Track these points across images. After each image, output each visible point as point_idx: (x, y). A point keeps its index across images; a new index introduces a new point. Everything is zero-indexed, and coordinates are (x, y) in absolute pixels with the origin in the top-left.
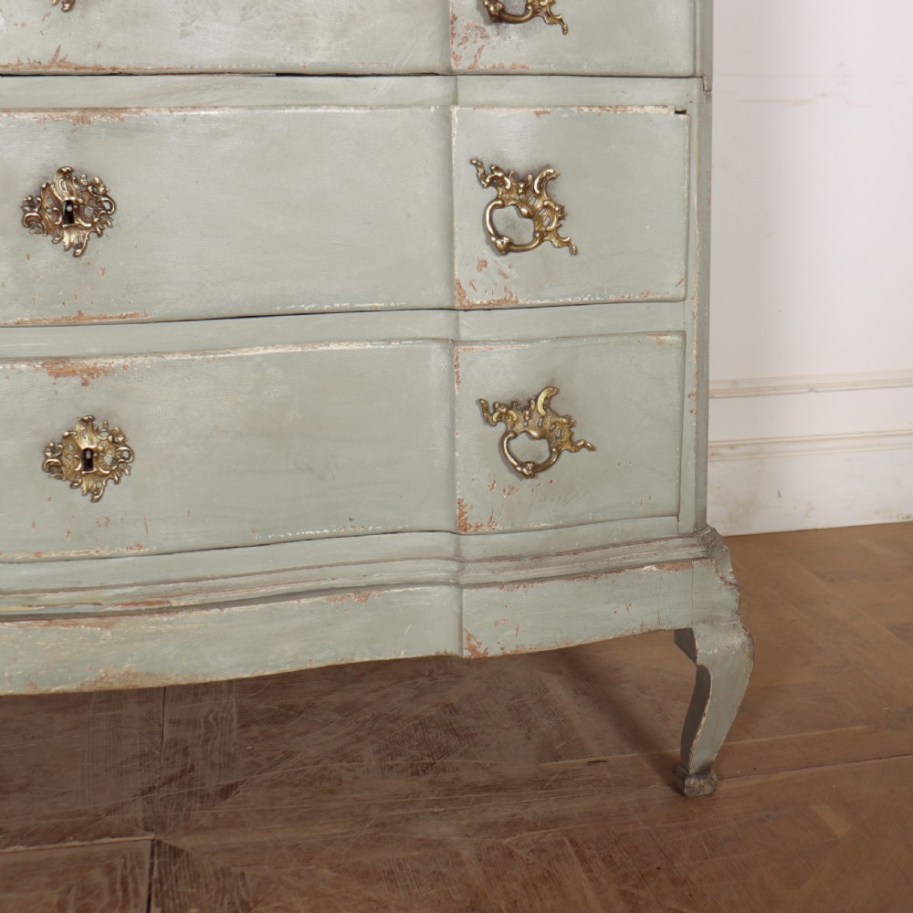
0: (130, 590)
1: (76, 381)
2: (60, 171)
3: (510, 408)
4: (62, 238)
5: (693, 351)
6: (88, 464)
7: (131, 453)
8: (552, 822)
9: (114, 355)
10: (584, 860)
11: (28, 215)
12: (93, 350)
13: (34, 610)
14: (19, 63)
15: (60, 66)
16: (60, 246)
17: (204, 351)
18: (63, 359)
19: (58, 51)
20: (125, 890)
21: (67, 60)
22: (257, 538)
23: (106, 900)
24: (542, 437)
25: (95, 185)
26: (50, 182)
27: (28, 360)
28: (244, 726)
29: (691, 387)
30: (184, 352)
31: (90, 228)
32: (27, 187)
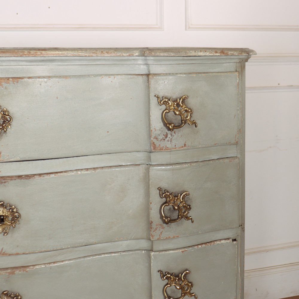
2: (3, 293)
15: (3, 255)
19: (2, 249)
21: (6, 253)
25: (17, 296)
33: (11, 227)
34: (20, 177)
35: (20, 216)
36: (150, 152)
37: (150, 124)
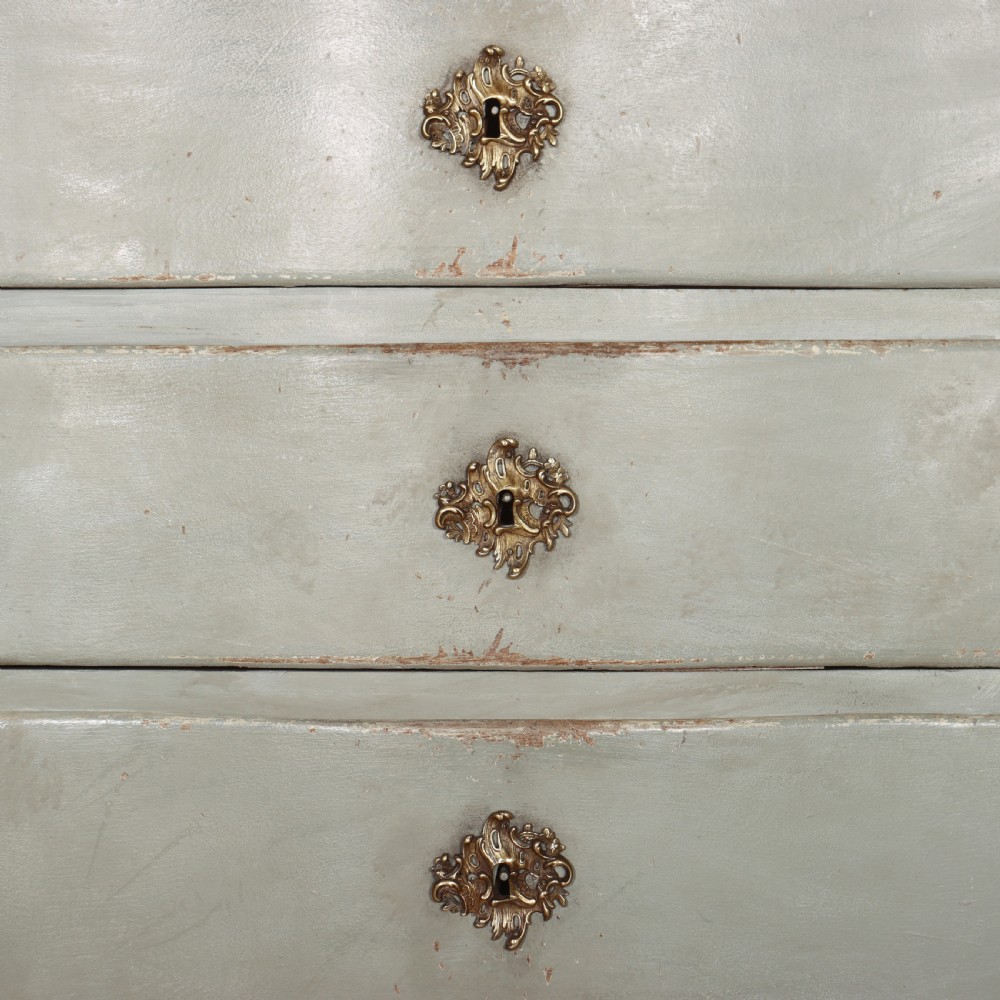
2: (492, 818)
4: (491, 919)
11: (441, 884)
14: (441, 654)
15: (500, 659)
16: (486, 932)
19: (499, 637)
21: (511, 650)
25: (544, 840)
26: (477, 834)
31: (532, 906)
32: (442, 840)
33: (540, 546)
35: (573, 499)
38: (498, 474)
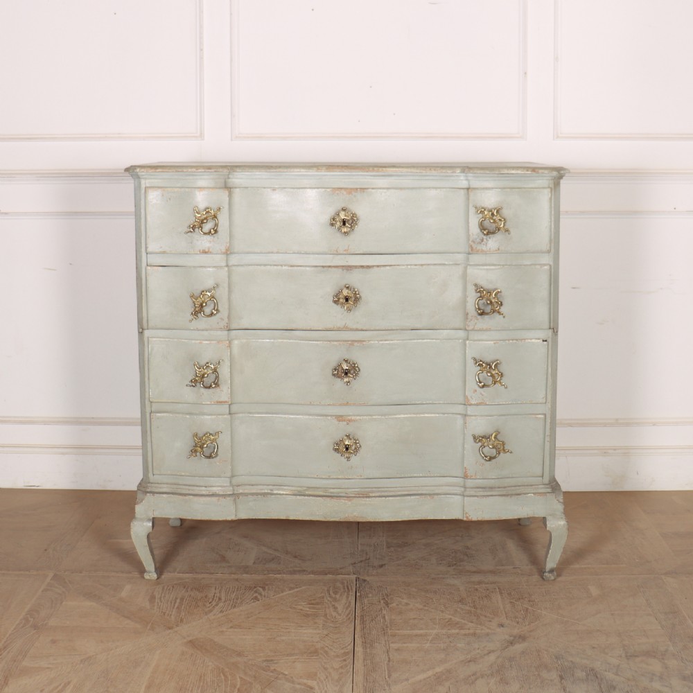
0: (356, 490)
1: (345, 423)
2: (344, 359)
3: (483, 438)
4: (344, 380)
5: (548, 421)
6: (347, 449)
7: (360, 446)
8: (494, 583)
9: (358, 415)
10: (501, 593)
11: (334, 373)
12: (351, 414)
13: (327, 494)
14: (334, 327)
15: (346, 328)
16: (343, 382)
17: (385, 415)
18: (342, 416)
19: (345, 325)
20: (348, 589)
21: (348, 327)
22: (398, 476)
23: (342, 590)
24: (493, 448)
25: (354, 364)
26: (341, 363)
27: (331, 416)
28: (388, 547)
29: (548, 433)
30: (379, 415)
31: (352, 377)
32: (334, 364)
33: (354, 306)
34: (362, 267)
35: (360, 297)
36: (469, 254)
37: (468, 230)
38: (345, 292)
